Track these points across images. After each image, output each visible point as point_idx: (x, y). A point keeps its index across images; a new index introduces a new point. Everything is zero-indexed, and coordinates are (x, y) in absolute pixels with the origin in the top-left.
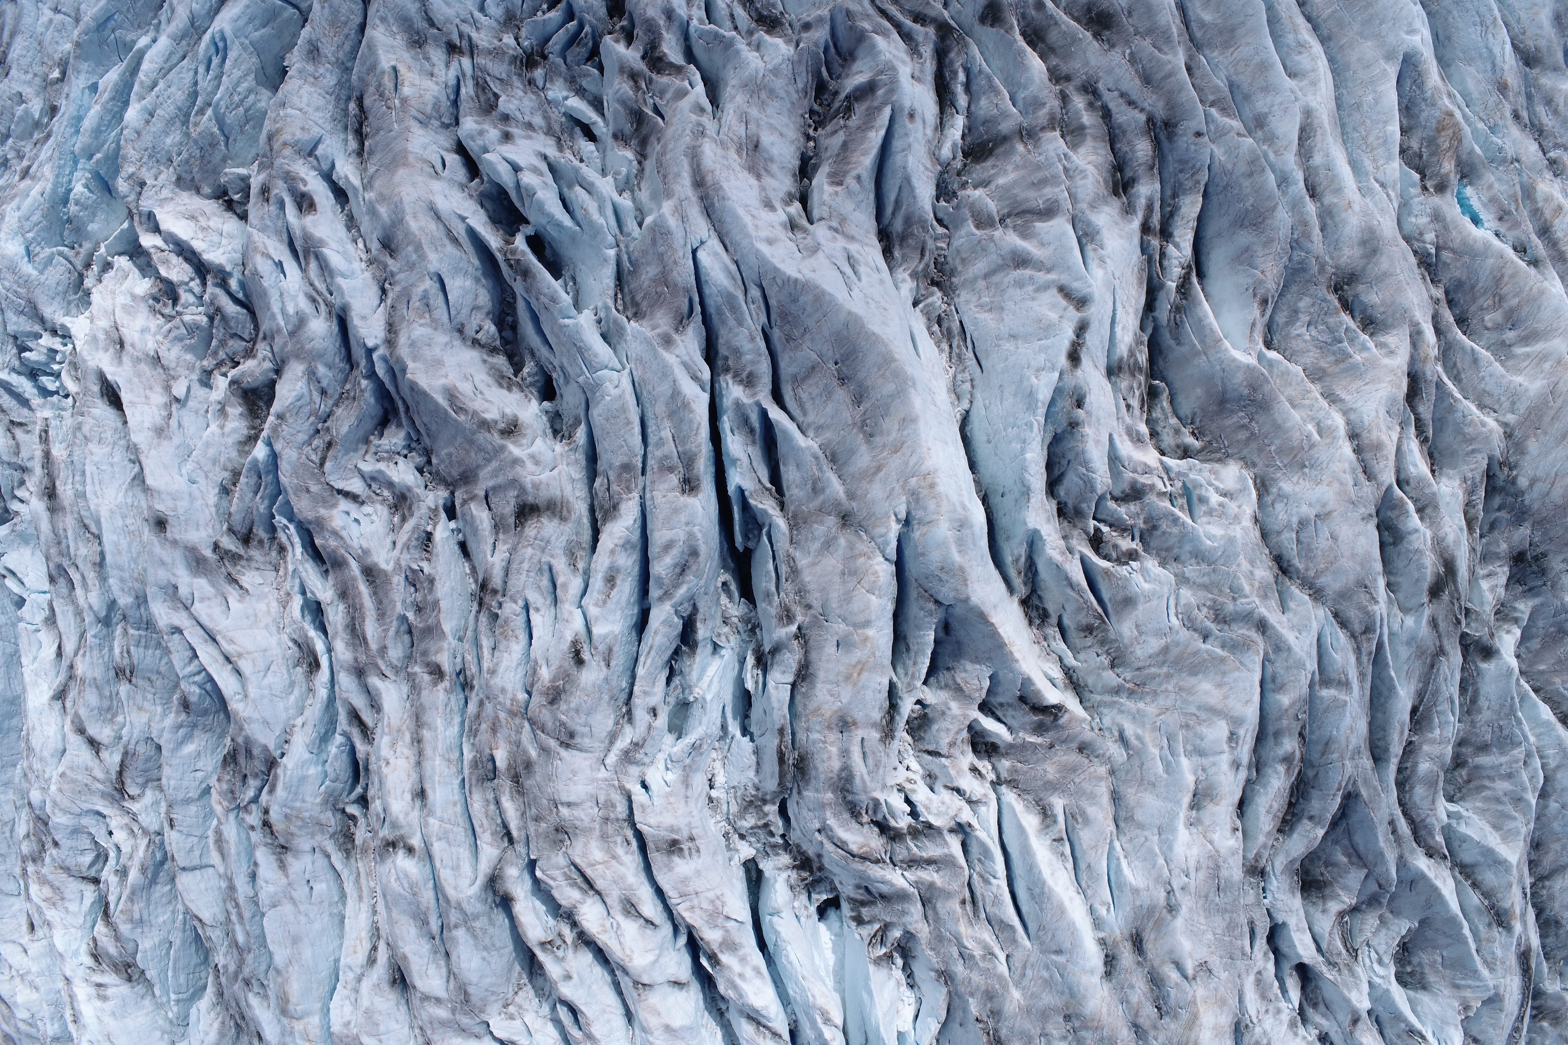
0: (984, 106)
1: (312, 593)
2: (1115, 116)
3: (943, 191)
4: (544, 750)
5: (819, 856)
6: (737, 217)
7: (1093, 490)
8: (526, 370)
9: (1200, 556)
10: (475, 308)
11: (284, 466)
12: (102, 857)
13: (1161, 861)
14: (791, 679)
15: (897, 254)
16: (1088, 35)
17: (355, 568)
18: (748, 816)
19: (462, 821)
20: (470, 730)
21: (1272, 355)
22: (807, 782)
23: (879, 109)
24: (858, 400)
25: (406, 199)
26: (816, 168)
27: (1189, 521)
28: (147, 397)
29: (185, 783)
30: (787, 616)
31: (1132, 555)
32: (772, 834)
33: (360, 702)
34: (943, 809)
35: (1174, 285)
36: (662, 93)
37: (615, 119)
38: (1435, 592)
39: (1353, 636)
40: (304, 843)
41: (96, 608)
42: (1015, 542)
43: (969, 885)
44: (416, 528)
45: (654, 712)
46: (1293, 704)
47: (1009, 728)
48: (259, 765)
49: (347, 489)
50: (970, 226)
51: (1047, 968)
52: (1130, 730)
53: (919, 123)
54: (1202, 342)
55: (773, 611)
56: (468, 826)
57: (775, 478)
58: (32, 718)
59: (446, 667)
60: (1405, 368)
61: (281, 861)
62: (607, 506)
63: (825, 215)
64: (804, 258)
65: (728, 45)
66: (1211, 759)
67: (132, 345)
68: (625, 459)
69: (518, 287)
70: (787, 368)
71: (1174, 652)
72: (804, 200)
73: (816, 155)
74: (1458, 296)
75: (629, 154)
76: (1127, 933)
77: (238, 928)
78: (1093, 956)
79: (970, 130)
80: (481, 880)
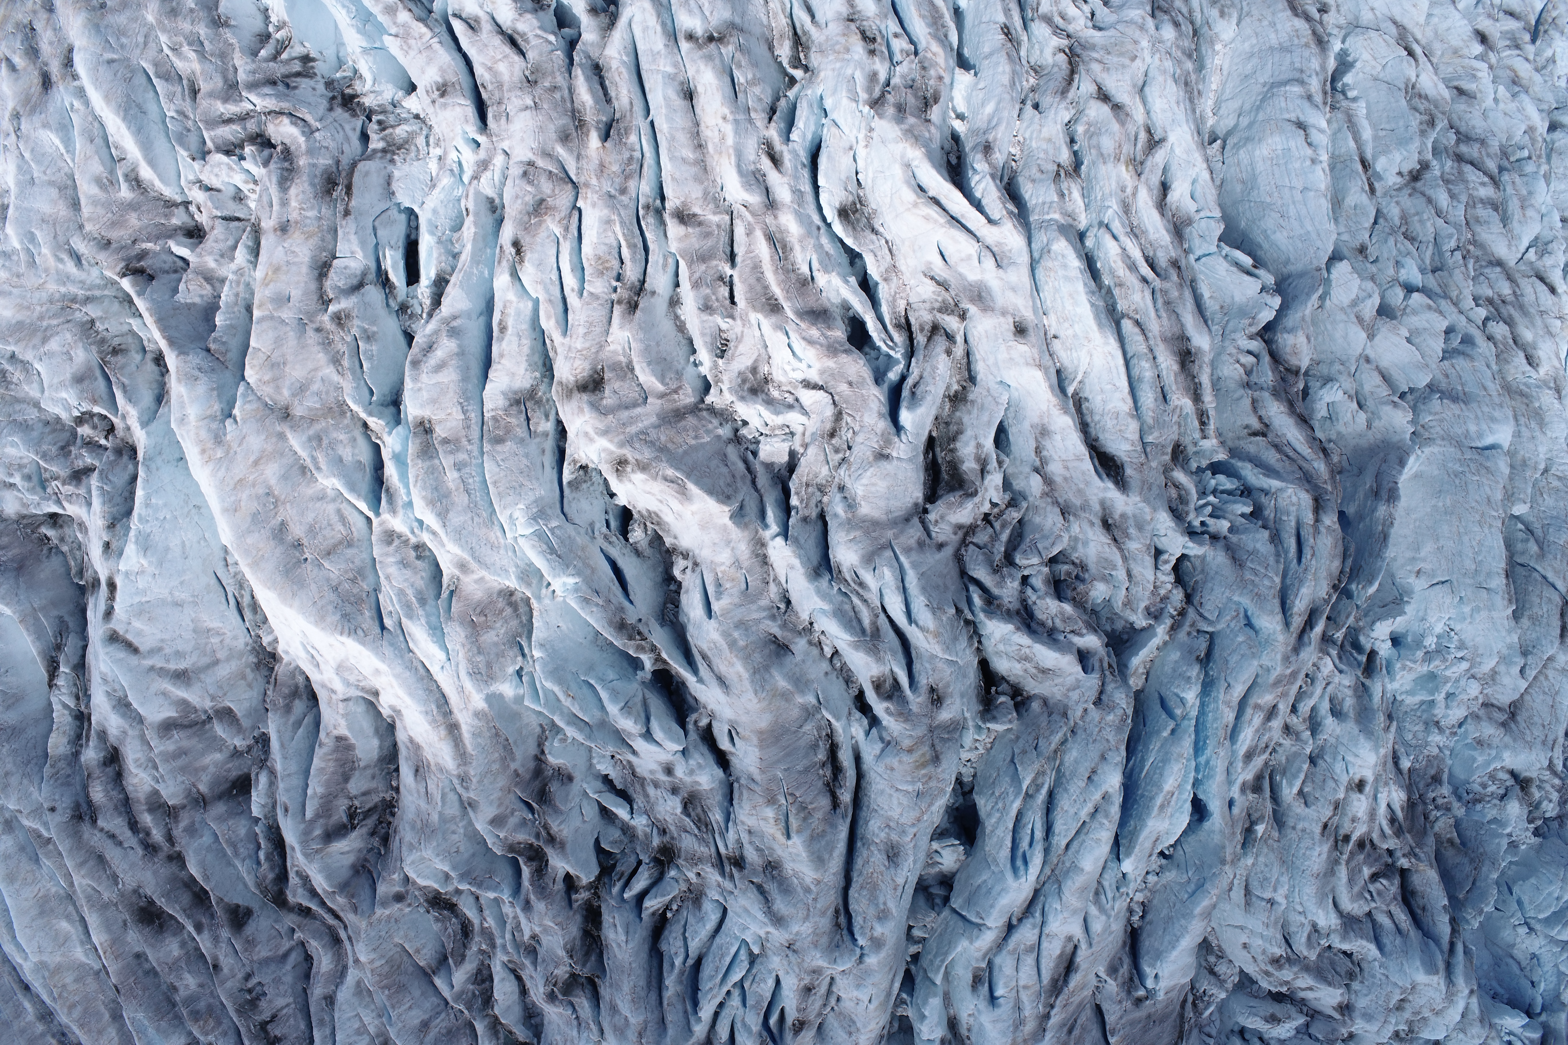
0: (241, 829)
2: (126, 824)
3: (264, 742)
4: (549, 155)
5: (329, 109)
6: (410, 694)
9: (24, 428)
10: (688, 590)
13: (27, 155)
14: (336, 263)
15: (298, 681)
16: (157, 902)
17: (790, 311)
18: (405, 135)
22: (325, 172)
23: (317, 816)
24: (282, 528)
25: (750, 695)
27: (39, 460)
28: (1067, 468)
30: (339, 318)
31: (81, 421)
32: (380, 122)
34: (216, 170)
35: (62, 669)
36: (524, 822)
40: (834, 28)
44: (734, 361)
47: (170, 252)
48: (891, 99)
50: (238, 711)
51: (122, 47)
52: (70, 266)
54: (37, 619)
57: (375, 451)
61: (852, 6)
64: (347, 658)
65: (465, 876)
67: (1092, 524)
68: (499, 448)
69: (640, 615)
71: (37, 341)
75: (553, 760)
76: (54, 89)
78: (80, 64)
80: (622, 22)
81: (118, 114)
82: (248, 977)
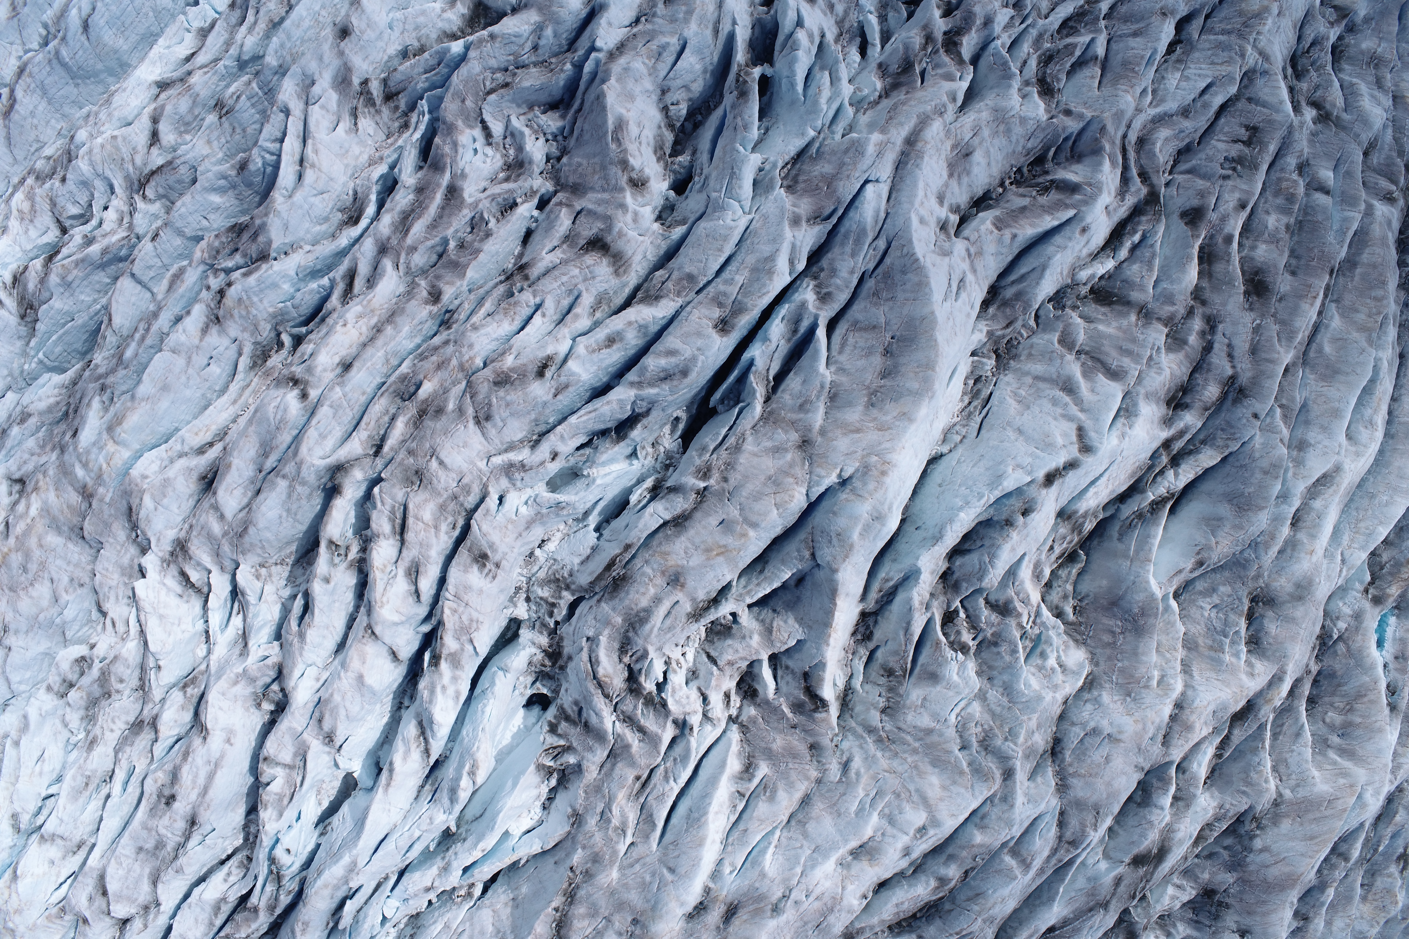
0: (1134, 270)
1: (400, 171)
2: (1212, 354)
3: (1058, 299)
4: (460, 411)
5: (570, 658)
6: (915, 185)
7: (981, 579)
8: (680, 158)
9: (1008, 690)
10: (686, 87)
11: (463, 70)
12: (84, 218)
13: (799, 870)
14: (668, 517)
15: (991, 310)
16: (1242, 288)
17: (446, 179)
18: (546, 588)
19: (357, 410)
20: (421, 355)
21: (1174, 604)
22: (612, 598)
23: (1067, 207)
24: (885, 374)
26: (989, 207)
27: (1022, 659)
29: (190, 219)
30: (705, 473)
31: (964, 649)
32: (551, 615)
33: (363, 269)
34: (684, 701)
35: (1152, 498)
36: (937, 66)
37: (891, 54)
38: (1138, 861)
39: (1060, 838)
40: (233, 329)
41: (245, 49)
42: (896, 566)
43: (652, 771)
44: (511, 191)
45: (555, 456)
46: (981, 846)
47: (777, 689)
48: (253, 250)
49: (490, 124)
50: (1055, 337)
51: (653, 874)
52: (857, 763)
53: (1083, 240)
54: (1137, 552)
55: (698, 462)
56: (357, 417)
57: (780, 377)
58: (130, 82)
59: (446, 298)
60: (1251, 694)
61: (208, 327)
62: (652, 293)
63: (972, 238)
64: (934, 252)
65: (1007, 76)
66: (895, 831)
68: (695, 272)
69: (729, 99)
70: (856, 311)
71: (934, 738)
72: (963, 220)
73: (997, 200)
74: (1324, 683)
75: (879, 85)
76: (729, 900)
77: (133, 345)
78: (693, 895)
79: (1110, 277)
80: (331, 460)
81: (706, 821)
82: (1226, 178)
